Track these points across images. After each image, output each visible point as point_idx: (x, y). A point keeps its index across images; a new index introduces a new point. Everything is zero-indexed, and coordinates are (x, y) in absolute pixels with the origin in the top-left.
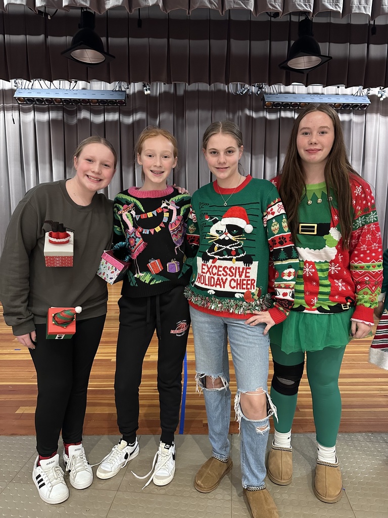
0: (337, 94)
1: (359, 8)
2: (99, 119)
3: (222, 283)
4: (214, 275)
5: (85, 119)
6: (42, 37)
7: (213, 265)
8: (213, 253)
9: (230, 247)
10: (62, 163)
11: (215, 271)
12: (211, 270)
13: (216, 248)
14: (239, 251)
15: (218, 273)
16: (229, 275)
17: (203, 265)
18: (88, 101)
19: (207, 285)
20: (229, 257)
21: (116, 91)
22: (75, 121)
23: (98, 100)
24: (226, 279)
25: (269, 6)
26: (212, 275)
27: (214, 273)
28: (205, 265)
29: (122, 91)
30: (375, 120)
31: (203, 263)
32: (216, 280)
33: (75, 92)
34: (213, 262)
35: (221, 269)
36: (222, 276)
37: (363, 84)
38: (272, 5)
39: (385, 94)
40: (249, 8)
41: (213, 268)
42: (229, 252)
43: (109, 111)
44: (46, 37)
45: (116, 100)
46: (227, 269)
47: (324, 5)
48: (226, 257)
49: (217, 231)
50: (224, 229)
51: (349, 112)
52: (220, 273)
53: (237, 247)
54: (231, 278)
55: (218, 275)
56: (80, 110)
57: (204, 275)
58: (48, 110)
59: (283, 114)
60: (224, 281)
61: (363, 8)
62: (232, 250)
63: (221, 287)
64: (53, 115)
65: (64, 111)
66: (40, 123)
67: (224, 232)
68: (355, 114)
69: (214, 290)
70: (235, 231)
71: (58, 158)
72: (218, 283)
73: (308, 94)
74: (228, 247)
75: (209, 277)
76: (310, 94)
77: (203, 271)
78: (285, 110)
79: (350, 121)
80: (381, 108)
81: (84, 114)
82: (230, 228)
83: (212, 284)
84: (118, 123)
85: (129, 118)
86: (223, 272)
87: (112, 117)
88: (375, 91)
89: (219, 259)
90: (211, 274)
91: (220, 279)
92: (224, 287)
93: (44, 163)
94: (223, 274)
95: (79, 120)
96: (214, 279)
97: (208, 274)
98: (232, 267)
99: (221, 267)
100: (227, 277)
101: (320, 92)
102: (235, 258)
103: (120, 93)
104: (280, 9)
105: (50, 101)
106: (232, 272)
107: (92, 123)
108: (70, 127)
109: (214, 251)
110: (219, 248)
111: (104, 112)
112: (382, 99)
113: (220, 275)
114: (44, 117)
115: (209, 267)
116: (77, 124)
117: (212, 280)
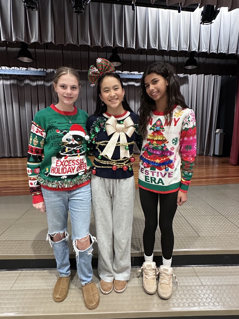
1: (130, 46)
2: (34, 84)
3: (72, 170)
4: (66, 166)
5: (28, 84)
6: (5, 48)
7: (65, 160)
8: (65, 153)
9: (76, 148)
10: (18, 104)
11: (66, 163)
12: (63, 164)
13: (67, 149)
14: (82, 150)
15: (69, 164)
16: (76, 164)
17: (57, 161)
18: (29, 76)
19: (60, 173)
20: (76, 154)
21: (41, 71)
22: (23, 85)
23: (33, 75)
24: (75, 167)
25: (96, 44)
26: (65, 167)
27: (66, 165)
28: (59, 161)
29: (44, 71)
31: (58, 160)
32: (67, 169)
33: (22, 71)
34: (65, 158)
35: (70, 162)
36: (72, 166)
38: (97, 43)
40: (89, 45)
41: (65, 162)
42: (75, 151)
43: (39, 80)
44: (7, 48)
45: (42, 76)
46: (75, 161)
47: (117, 44)
48: (74, 154)
49: (67, 140)
50: (71, 138)
52: (70, 164)
53: (80, 148)
54: (78, 166)
55: (69, 165)
56: (25, 79)
57: (58, 167)
58: (10, 79)
60: (73, 168)
61: (131, 46)
62: (77, 150)
63: (71, 173)
64: (12, 82)
65: (17, 80)
66: (6, 85)
67: (71, 139)
69: (66, 176)
70: (78, 139)
71: (15, 102)
72: (69, 170)
74: (75, 148)
75: (62, 168)
77: (58, 165)
81: (27, 81)
82: (75, 137)
83: (65, 172)
84: (43, 86)
85: (49, 84)
86: (72, 163)
87: (41, 83)
89: (69, 156)
90: (63, 166)
91: (71, 167)
92: (73, 172)
93: (9, 104)
94: (72, 164)
95: (25, 84)
96: (66, 168)
97: (62, 166)
98: (77, 160)
99: (71, 160)
100: (75, 166)
102: (79, 154)
103: (44, 72)
104: (100, 45)
105: (10, 75)
106: (78, 162)
107: (31, 86)
108: (21, 87)
109: (65, 152)
110: (69, 149)
111: (36, 80)
113: (71, 165)
114: (8, 82)
115: (62, 161)
116: (24, 86)
117: (65, 169)
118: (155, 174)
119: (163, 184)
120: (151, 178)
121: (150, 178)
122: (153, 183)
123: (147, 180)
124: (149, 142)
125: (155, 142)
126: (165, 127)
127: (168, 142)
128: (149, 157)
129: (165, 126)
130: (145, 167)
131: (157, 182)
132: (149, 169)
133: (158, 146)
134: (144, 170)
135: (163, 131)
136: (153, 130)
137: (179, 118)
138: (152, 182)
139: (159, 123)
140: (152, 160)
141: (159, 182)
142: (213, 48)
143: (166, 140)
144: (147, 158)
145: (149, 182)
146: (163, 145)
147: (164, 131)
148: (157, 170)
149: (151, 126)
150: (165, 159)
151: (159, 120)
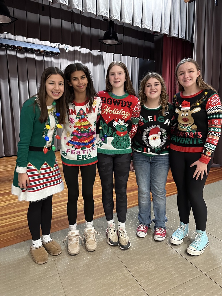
0: (42, 45)
30: (65, 63)
37: (50, 40)
39: (68, 48)
51: (50, 57)
59: (9, 52)
68: (54, 58)
73: (24, 42)
76: (26, 42)
78: (10, 50)
79: (52, 62)
80: (68, 56)
88: (63, 46)
101: (32, 42)
112: (67, 51)
118: (86, 152)
119: (91, 157)
120: (83, 156)
121: (81, 157)
122: (85, 159)
123: (79, 159)
124: (76, 128)
125: (82, 127)
126: (88, 115)
127: (92, 126)
128: (79, 140)
129: (87, 113)
130: (76, 149)
131: (87, 158)
132: (80, 149)
133: (86, 130)
134: (76, 152)
135: (86, 118)
136: (79, 118)
137: (95, 107)
138: (83, 159)
139: (82, 112)
140: (82, 142)
141: (88, 157)
142: (137, 20)
143: (90, 124)
144: (77, 142)
145: (81, 159)
146: (89, 129)
147: (88, 117)
148: (87, 149)
149: (76, 115)
150: (91, 138)
151: (81, 109)
